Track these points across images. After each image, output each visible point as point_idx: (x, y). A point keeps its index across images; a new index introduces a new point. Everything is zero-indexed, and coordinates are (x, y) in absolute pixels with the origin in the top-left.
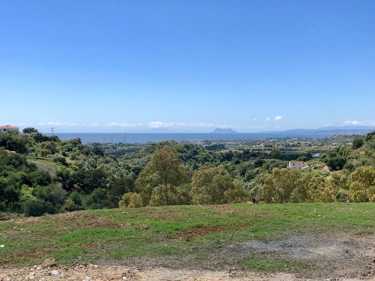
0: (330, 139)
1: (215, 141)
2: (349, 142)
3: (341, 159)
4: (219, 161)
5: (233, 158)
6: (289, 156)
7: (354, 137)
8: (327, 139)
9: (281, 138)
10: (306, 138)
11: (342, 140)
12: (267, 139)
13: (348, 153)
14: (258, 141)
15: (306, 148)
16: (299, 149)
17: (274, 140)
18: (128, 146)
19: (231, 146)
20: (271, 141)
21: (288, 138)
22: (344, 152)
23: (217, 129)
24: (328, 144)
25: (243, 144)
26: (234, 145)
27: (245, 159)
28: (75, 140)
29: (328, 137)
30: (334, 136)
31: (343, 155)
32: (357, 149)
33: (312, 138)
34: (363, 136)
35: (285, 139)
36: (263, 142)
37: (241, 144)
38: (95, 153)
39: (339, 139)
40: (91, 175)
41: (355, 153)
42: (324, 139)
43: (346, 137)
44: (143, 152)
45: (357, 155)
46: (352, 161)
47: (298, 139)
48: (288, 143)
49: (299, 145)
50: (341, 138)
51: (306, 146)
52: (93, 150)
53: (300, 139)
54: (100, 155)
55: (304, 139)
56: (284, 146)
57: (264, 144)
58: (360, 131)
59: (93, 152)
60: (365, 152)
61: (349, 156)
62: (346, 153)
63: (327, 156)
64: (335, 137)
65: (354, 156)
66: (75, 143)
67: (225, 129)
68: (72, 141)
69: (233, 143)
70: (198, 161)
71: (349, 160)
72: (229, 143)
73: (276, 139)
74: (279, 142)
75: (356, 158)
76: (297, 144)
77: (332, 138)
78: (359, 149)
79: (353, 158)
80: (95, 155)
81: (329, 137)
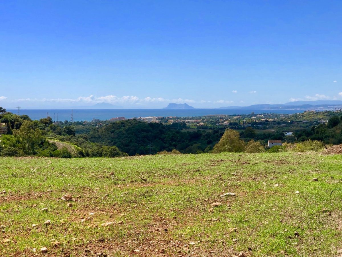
0: (300, 116)
1: (171, 119)
2: (320, 119)
3: (318, 137)
4: (188, 141)
5: (202, 138)
6: (261, 135)
7: (327, 113)
8: (296, 116)
9: (245, 115)
10: (273, 115)
11: (313, 117)
12: (230, 116)
13: (325, 132)
14: (221, 118)
15: (274, 126)
16: (267, 127)
17: (238, 117)
18: (76, 125)
19: (191, 124)
20: (235, 118)
21: (253, 115)
22: (320, 131)
23: (171, 105)
24: (298, 121)
25: (204, 122)
26: (195, 123)
27: (215, 139)
28: (46, 119)
29: (297, 114)
30: (304, 112)
31: (319, 134)
32: (332, 127)
33: (279, 115)
34: (336, 113)
35: (250, 116)
36: (227, 120)
37: (202, 121)
38: (67, 133)
39: (311, 116)
40: (108, 152)
41: (331, 131)
42: (293, 116)
43: (318, 114)
44: (102, 132)
45: (333, 133)
46: (329, 140)
47: (264, 115)
48: (254, 120)
49: (267, 122)
50: (312, 115)
51: (275, 124)
52: (65, 130)
53: (266, 116)
54: (72, 135)
55: (271, 115)
56: (250, 124)
57: (228, 122)
58: (332, 107)
59: (65, 132)
60: (341, 131)
61: (326, 135)
62: (323, 131)
63: (303, 134)
64: (306, 113)
65: (330, 134)
66: (46, 123)
67: (180, 104)
68: (43, 121)
69: (193, 121)
70: (165, 141)
71: (325, 139)
72: (189, 121)
73: (240, 117)
74: (244, 119)
75: (332, 137)
76: (265, 122)
77: (302, 115)
78: (334, 128)
79: (329, 137)
80: (67, 135)
81: (299, 114)
